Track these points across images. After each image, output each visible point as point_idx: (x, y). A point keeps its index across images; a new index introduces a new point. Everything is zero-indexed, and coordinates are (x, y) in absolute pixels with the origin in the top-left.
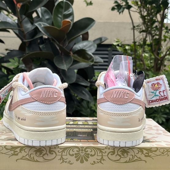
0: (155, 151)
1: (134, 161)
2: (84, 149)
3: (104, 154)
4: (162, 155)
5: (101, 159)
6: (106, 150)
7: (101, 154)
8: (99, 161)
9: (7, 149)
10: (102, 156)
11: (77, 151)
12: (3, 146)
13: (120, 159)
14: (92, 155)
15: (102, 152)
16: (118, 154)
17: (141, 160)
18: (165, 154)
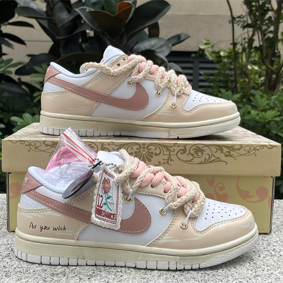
0: (239, 149)
1: (211, 162)
2: (146, 146)
3: (171, 153)
4: (248, 154)
5: (168, 159)
6: (174, 148)
7: (168, 153)
8: (165, 161)
9: (47, 145)
10: (170, 155)
11: (137, 148)
12: (42, 141)
13: (193, 159)
14: (156, 154)
15: (170, 150)
16: (190, 153)
17: (221, 161)
18: (252, 153)
